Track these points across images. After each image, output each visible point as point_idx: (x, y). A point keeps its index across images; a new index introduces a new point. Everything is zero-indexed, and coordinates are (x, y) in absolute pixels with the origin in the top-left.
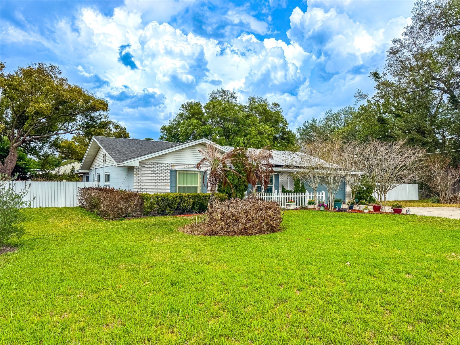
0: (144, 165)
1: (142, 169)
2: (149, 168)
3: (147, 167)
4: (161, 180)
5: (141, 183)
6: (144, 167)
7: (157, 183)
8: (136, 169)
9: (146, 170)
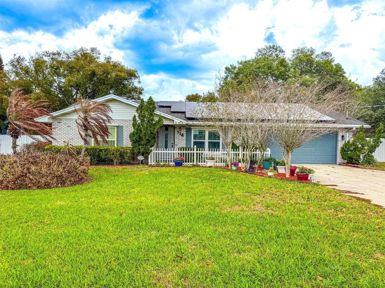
0: (60, 121)
1: (59, 125)
2: (65, 124)
3: (63, 122)
4: (76, 134)
5: (58, 137)
6: (61, 122)
7: (73, 137)
8: (53, 125)
9: (62, 125)
